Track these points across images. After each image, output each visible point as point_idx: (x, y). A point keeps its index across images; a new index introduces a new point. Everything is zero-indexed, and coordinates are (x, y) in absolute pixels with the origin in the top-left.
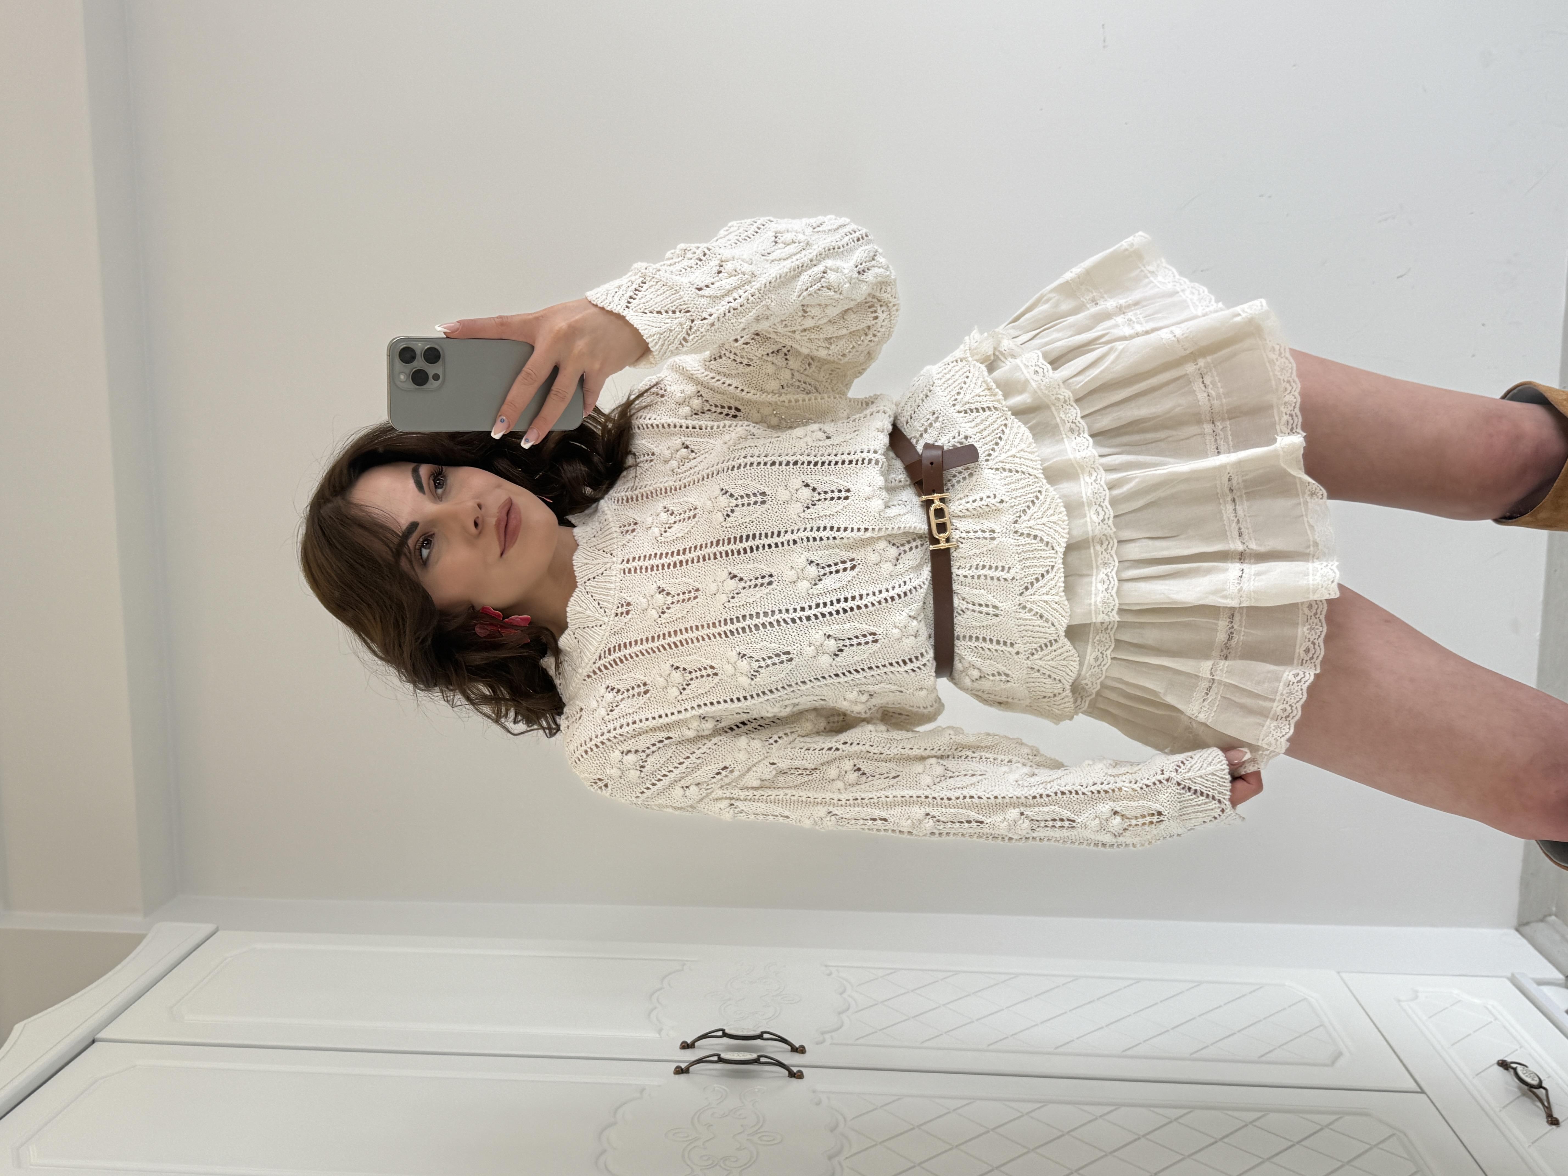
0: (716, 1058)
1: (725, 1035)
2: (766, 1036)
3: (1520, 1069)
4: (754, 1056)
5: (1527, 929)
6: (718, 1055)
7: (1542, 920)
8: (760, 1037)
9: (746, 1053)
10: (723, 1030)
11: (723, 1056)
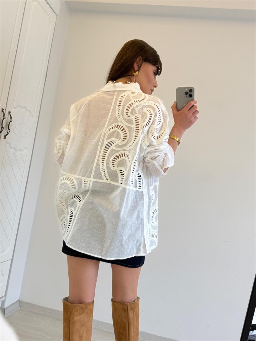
6: (5, 119)
8: (9, 129)
9: (4, 125)
10: (12, 121)
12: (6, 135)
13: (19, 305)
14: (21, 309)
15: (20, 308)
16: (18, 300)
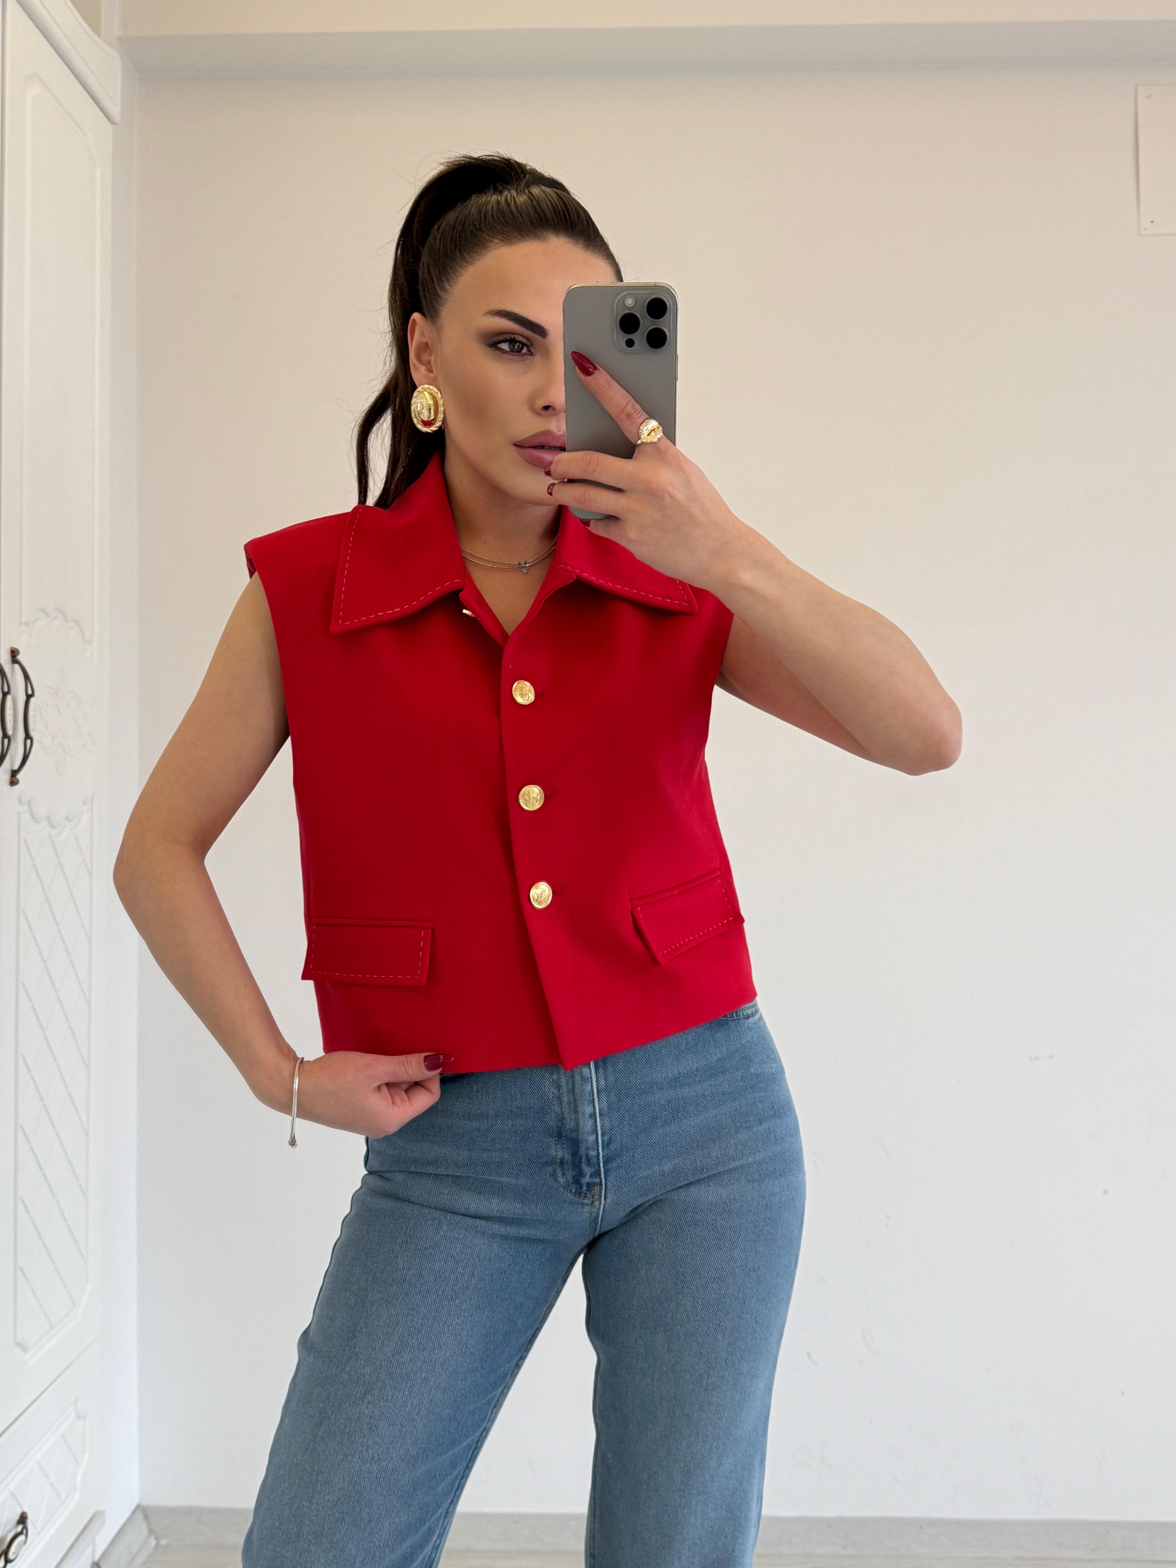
0: (6, 689)
1: (29, 697)
2: (29, 742)
3: (21, 1538)
4: (10, 732)
5: (140, 1516)
6: (8, 693)
7: (151, 1532)
8: (28, 736)
9: (12, 722)
10: (32, 695)
11: (9, 698)
12: (16, 767)
13: (145, 1530)
14: (163, 1542)
15: (157, 1539)
16: (133, 1507)
